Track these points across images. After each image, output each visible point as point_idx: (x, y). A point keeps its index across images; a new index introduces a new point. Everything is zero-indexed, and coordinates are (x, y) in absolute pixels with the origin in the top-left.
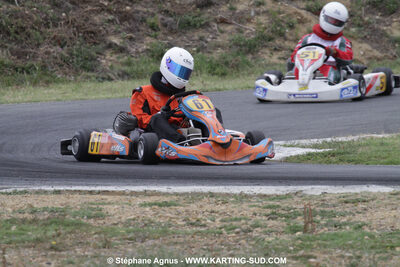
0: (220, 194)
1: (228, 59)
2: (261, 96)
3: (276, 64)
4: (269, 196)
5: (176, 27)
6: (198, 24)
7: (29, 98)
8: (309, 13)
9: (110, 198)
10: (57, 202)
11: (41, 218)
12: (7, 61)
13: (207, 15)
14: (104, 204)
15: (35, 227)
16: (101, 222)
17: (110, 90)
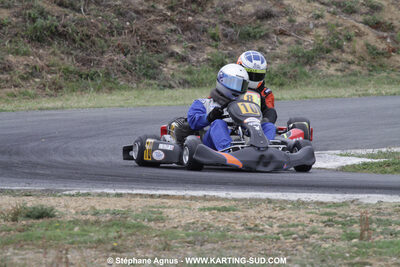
0: (278, 201)
4: (326, 204)
5: (237, 37)
6: (258, 35)
7: (93, 103)
8: (367, 26)
9: (170, 202)
10: (119, 205)
11: (103, 220)
12: (72, 68)
13: (267, 27)
14: (164, 207)
15: (97, 228)
16: (162, 225)
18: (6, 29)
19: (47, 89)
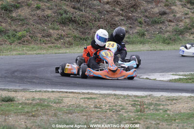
1: (171, 37)
2: (182, 54)
3: (192, 40)
5: (150, 23)
6: (160, 22)
12: (77, 36)
13: (163, 18)
18: (50, 19)
19: (66, 45)
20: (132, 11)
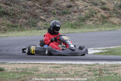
0: (74, 64)
1: (76, 23)
3: (91, 25)
4: (88, 65)
5: (61, 13)
6: (68, 13)
7: (16, 35)
8: (101, 9)
9: (40, 65)
10: (24, 66)
11: (19, 71)
12: (10, 24)
13: (70, 10)
14: (39, 67)
15: (18, 74)
16: (38, 72)
17: (41, 33)
19: (2, 31)
20: (47, 6)
